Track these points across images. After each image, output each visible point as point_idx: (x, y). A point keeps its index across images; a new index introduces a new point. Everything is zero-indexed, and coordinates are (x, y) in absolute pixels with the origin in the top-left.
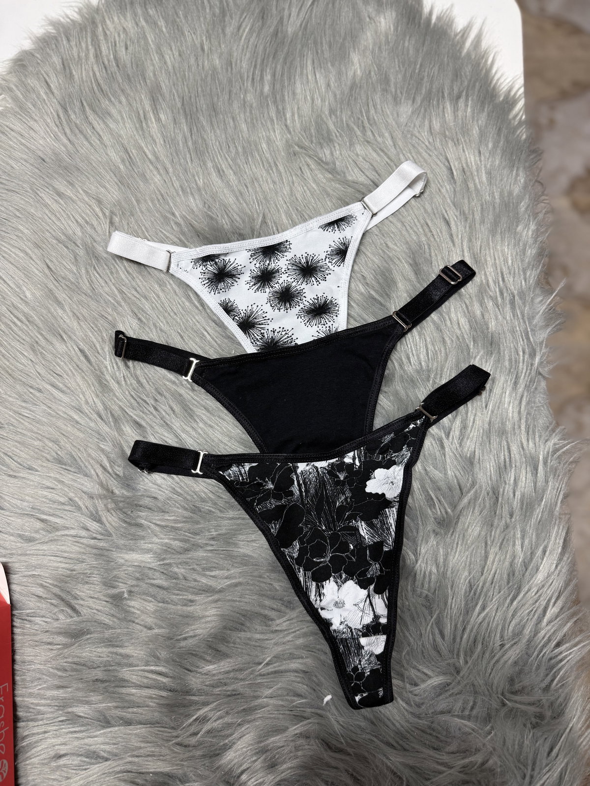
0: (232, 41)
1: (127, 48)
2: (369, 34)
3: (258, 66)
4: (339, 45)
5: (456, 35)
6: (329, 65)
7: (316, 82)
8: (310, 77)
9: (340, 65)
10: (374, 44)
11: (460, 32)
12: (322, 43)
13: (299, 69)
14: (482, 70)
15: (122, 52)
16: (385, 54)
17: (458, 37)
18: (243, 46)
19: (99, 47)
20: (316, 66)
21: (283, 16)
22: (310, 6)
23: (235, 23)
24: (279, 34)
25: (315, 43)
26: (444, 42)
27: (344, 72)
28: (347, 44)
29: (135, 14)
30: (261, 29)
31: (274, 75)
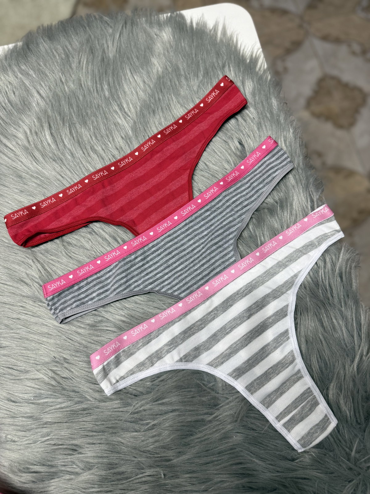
0: (78, 71)
1: (14, 94)
2: (159, 45)
3: (98, 82)
4: (143, 56)
5: (210, 31)
6: (141, 69)
7: (136, 81)
8: (131, 80)
9: (147, 68)
10: (164, 49)
11: (212, 29)
12: (132, 58)
13: (123, 78)
14: (232, 47)
15: (12, 97)
16: (172, 54)
17: (212, 32)
18: (85, 73)
20: (132, 72)
21: (104, 48)
22: (119, 38)
23: (76, 60)
24: (105, 60)
25: (128, 58)
26: (205, 38)
27: (151, 71)
28: (148, 55)
29: (14, 72)
30: (93, 59)
31: (109, 85)
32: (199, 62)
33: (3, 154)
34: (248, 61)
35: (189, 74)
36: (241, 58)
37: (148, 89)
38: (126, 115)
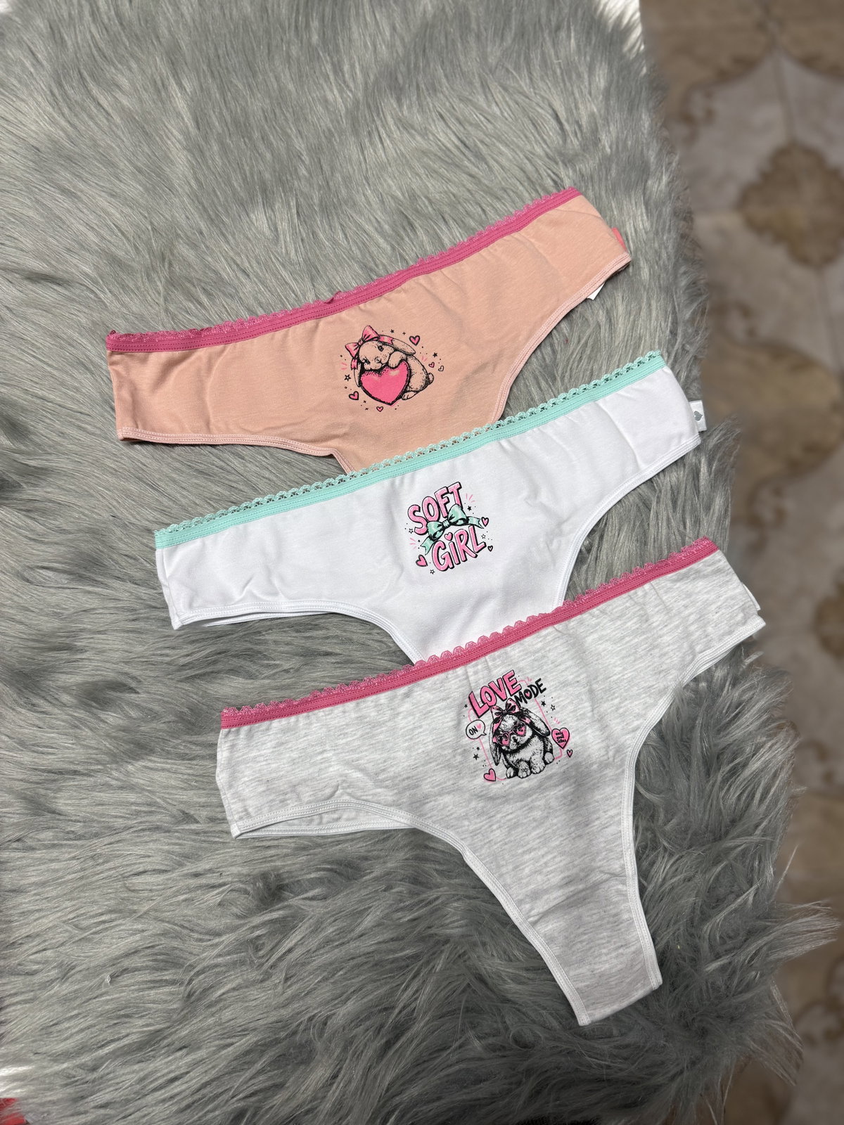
1: (130, 1)
7: (377, 23)
8: (368, 19)
13: (353, 11)
15: (126, 7)
19: (95, 1)
20: (374, 4)
27: (411, 9)
31: (322, 20)
33: (91, 118)
34: (610, 30)
35: (486, 30)
36: (596, 17)
37: (398, 43)
38: (343, 86)
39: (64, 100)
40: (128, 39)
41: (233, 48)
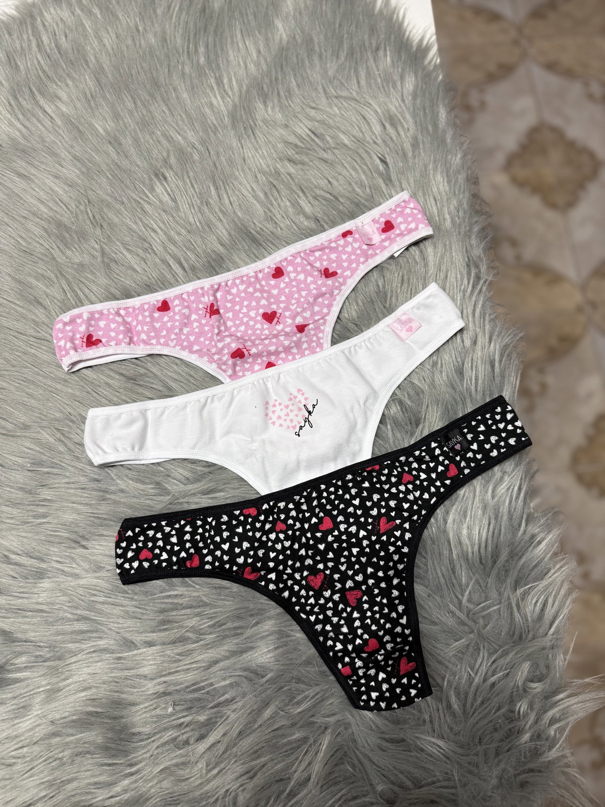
0: (164, 20)
1: (66, 36)
3: (191, 40)
4: (263, 14)
6: (257, 32)
7: (247, 48)
8: (240, 45)
9: (266, 32)
10: (295, 10)
12: (247, 14)
13: (229, 40)
14: (395, 25)
15: (62, 41)
16: (306, 18)
18: (175, 23)
19: (40, 38)
20: (244, 35)
23: (164, 4)
24: (207, 11)
25: (241, 13)
27: (271, 37)
28: (270, 13)
29: (71, 6)
30: (190, 6)
31: (207, 47)
32: (343, 37)
33: (39, 121)
34: (415, 49)
35: (325, 51)
36: (404, 41)
37: (263, 62)
38: (224, 94)
39: (19, 109)
40: (65, 64)
41: (142, 67)
